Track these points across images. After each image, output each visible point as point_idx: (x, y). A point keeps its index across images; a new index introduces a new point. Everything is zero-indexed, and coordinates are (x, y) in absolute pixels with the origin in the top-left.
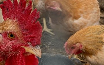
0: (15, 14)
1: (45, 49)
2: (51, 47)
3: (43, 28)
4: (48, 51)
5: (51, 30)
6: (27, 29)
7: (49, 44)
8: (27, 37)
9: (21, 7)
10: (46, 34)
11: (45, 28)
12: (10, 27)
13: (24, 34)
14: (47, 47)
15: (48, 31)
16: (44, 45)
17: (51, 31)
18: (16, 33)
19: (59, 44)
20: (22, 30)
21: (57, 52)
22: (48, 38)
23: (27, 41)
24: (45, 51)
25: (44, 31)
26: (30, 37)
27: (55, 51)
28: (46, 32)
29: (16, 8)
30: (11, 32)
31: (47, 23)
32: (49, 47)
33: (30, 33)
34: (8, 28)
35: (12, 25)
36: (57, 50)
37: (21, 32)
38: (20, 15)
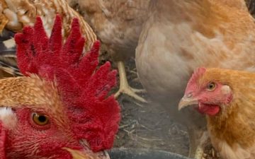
0: (52, 65)
1: (124, 138)
2: (138, 132)
3: (119, 85)
4: (131, 143)
5: (138, 91)
6: (80, 106)
7: (133, 126)
8: (79, 128)
9: (72, 52)
10: (126, 99)
11: (124, 86)
12: (40, 97)
13: (74, 120)
14: (130, 133)
15: (131, 92)
16: (123, 126)
17: (137, 93)
18: (54, 114)
19: (157, 124)
20: (69, 109)
21: (152, 144)
22: (130, 110)
23: (79, 138)
24: (123, 141)
25: (121, 94)
26: (88, 130)
27: (148, 143)
28: (126, 95)
29: (58, 52)
30: (42, 110)
31: (128, 74)
32: (134, 133)
33: (88, 118)
34: (36, 99)
35: (45, 94)
36: (154, 139)
37: (65, 112)
38: (65, 70)
